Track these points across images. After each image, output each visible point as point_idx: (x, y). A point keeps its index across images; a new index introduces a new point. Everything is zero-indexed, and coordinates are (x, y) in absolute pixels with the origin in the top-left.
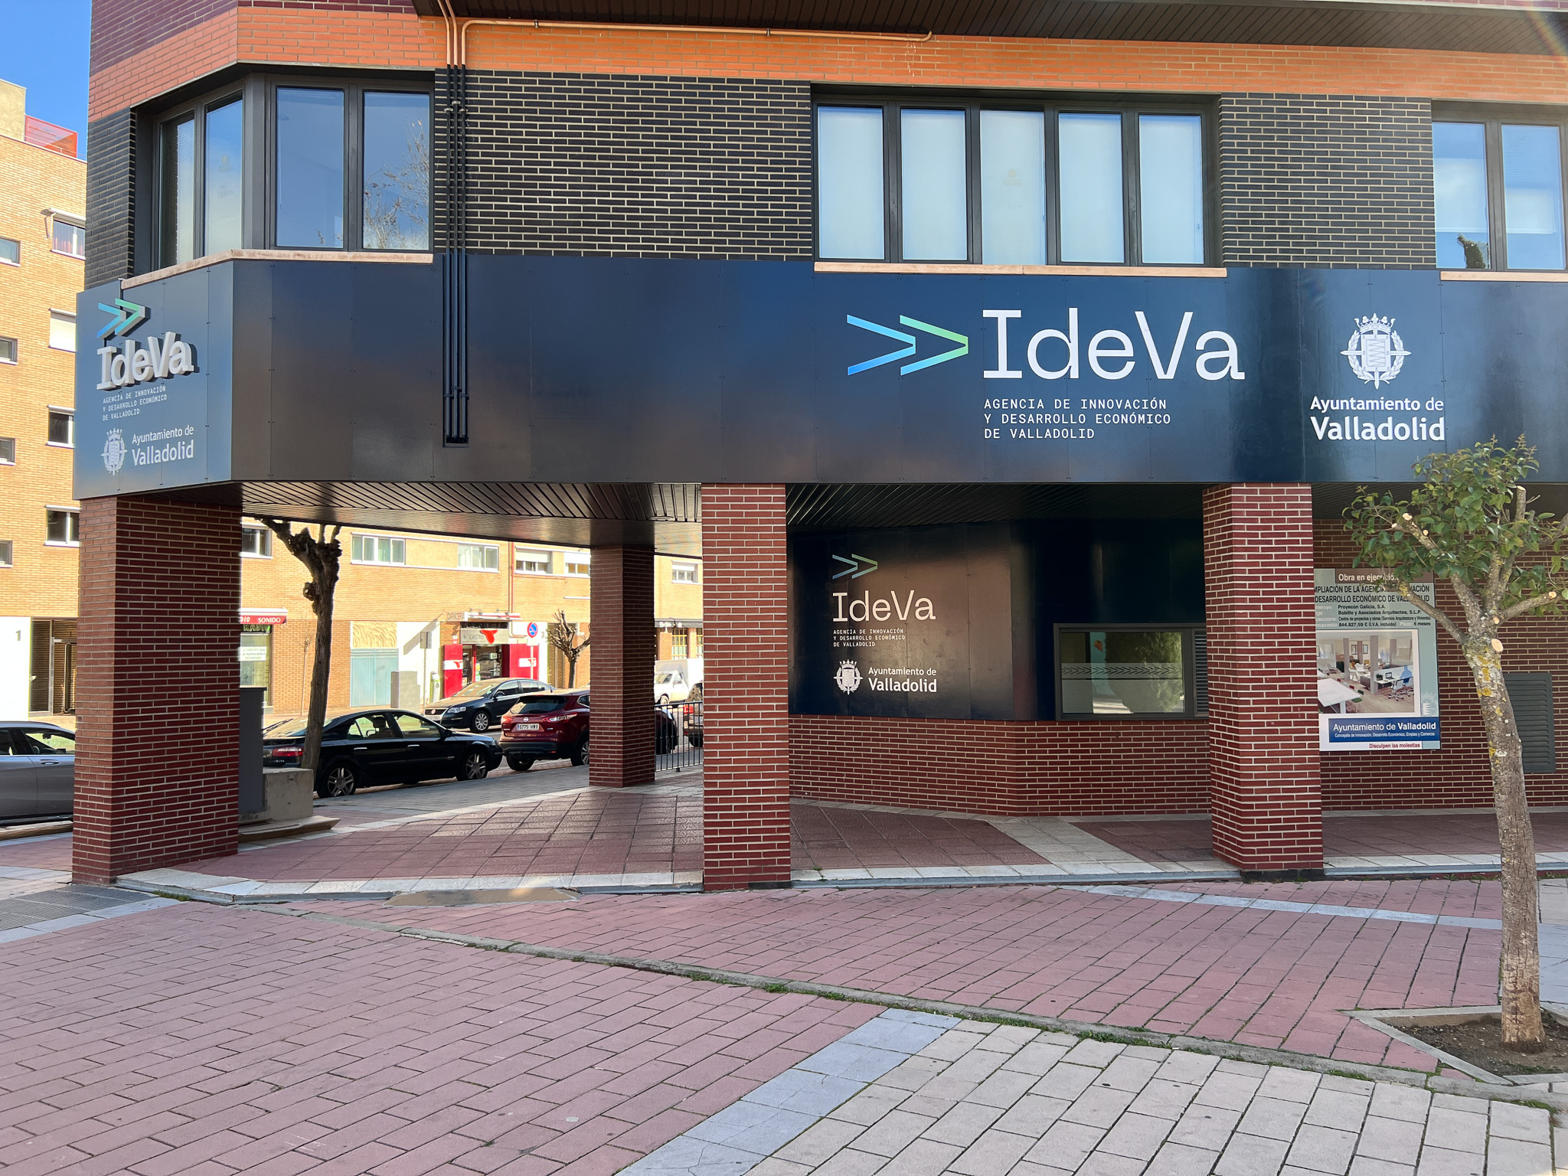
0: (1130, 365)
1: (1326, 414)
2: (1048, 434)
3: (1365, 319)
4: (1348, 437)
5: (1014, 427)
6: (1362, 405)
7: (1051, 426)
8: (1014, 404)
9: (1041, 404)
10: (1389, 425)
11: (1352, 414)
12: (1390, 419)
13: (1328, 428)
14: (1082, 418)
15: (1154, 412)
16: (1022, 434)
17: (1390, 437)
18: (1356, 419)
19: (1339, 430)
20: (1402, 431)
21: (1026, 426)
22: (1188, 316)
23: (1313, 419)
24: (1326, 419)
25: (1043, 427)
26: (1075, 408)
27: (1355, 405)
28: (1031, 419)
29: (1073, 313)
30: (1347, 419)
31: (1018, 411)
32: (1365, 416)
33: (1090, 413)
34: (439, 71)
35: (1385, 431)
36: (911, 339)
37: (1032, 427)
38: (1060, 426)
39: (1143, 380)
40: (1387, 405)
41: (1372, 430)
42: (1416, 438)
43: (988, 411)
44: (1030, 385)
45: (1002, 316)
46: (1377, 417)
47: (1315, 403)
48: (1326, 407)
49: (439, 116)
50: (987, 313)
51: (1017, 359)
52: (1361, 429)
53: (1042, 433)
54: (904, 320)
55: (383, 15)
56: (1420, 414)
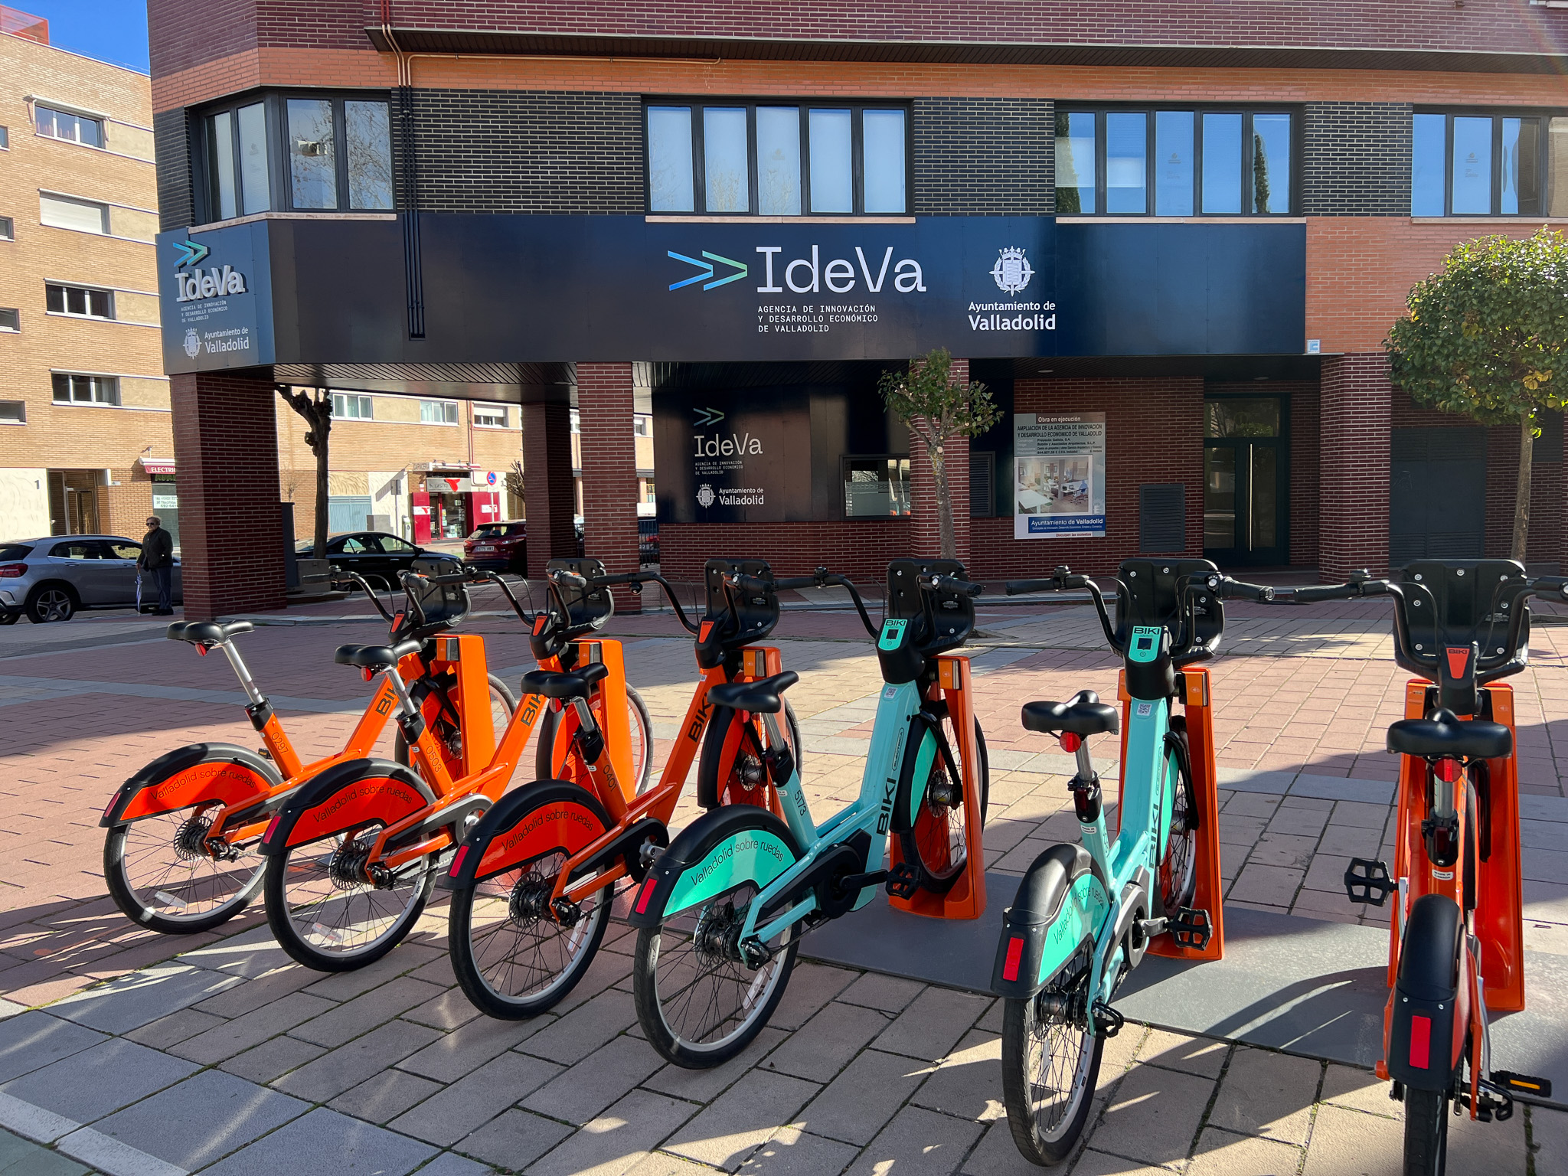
0: (852, 283)
1: (978, 314)
2: (799, 329)
3: (1006, 250)
4: (993, 328)
5: (777, 324)
6: (1002, 307)
7: (802, 324)
8: (777, 309)
9: (794, 309)
10: (1019, 320)
11: (995, 313)
12: (1020, 316)
13: (980, 322)
14: (821, 319)
15: (867, 314)
16: (783, 329)
17: (1020, 328)
18: (998, 316)
19: (987, 324)
20: (1028, 324)
21: (785, 324)
22: (890, 250)
23: (970, 317)
24: (979, 317)
25: (796, 324)
26: (817, 312)
27: (998, 307)
28: (788, 319)
29: (815, 248)
30: (992, 316)
31: (780, 314)
32: (1004, 314)
33: (826, 315)
34: (393, 89)
35: (1017, 324)
36: (710, 267)
37: (789, 324)
38: (807, 324)
39: (860, 293)
40: (1019, 307)
41: (1008, 323)
42: (1036, 328)
43: (760, 313)
44: (787, 297)
45: (769, 251)
46: (1012, 315)
47: (972, 307)
48: (978, 309)
49: (395, 120)
50: (759, 249)
51: (779, 280)
52: (1001, 322)
53: (795, 329)
54: (705, 254)
55: (355, 51)
56: (1041, 311)
